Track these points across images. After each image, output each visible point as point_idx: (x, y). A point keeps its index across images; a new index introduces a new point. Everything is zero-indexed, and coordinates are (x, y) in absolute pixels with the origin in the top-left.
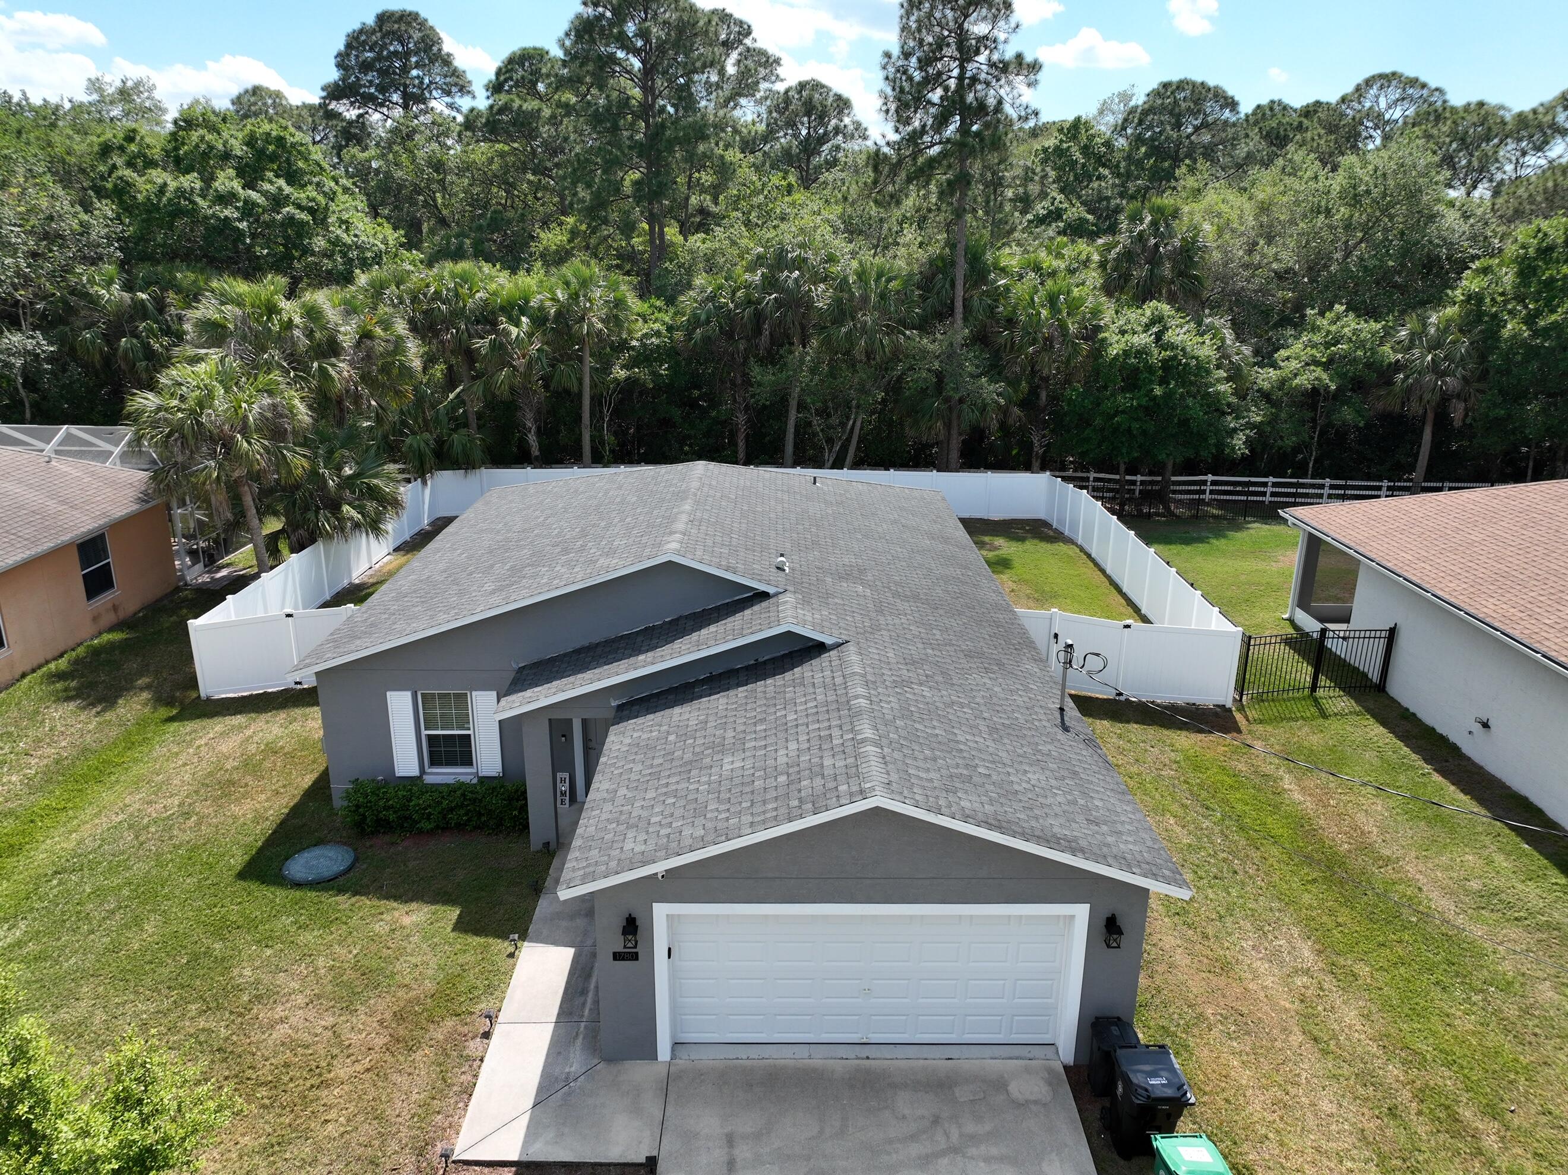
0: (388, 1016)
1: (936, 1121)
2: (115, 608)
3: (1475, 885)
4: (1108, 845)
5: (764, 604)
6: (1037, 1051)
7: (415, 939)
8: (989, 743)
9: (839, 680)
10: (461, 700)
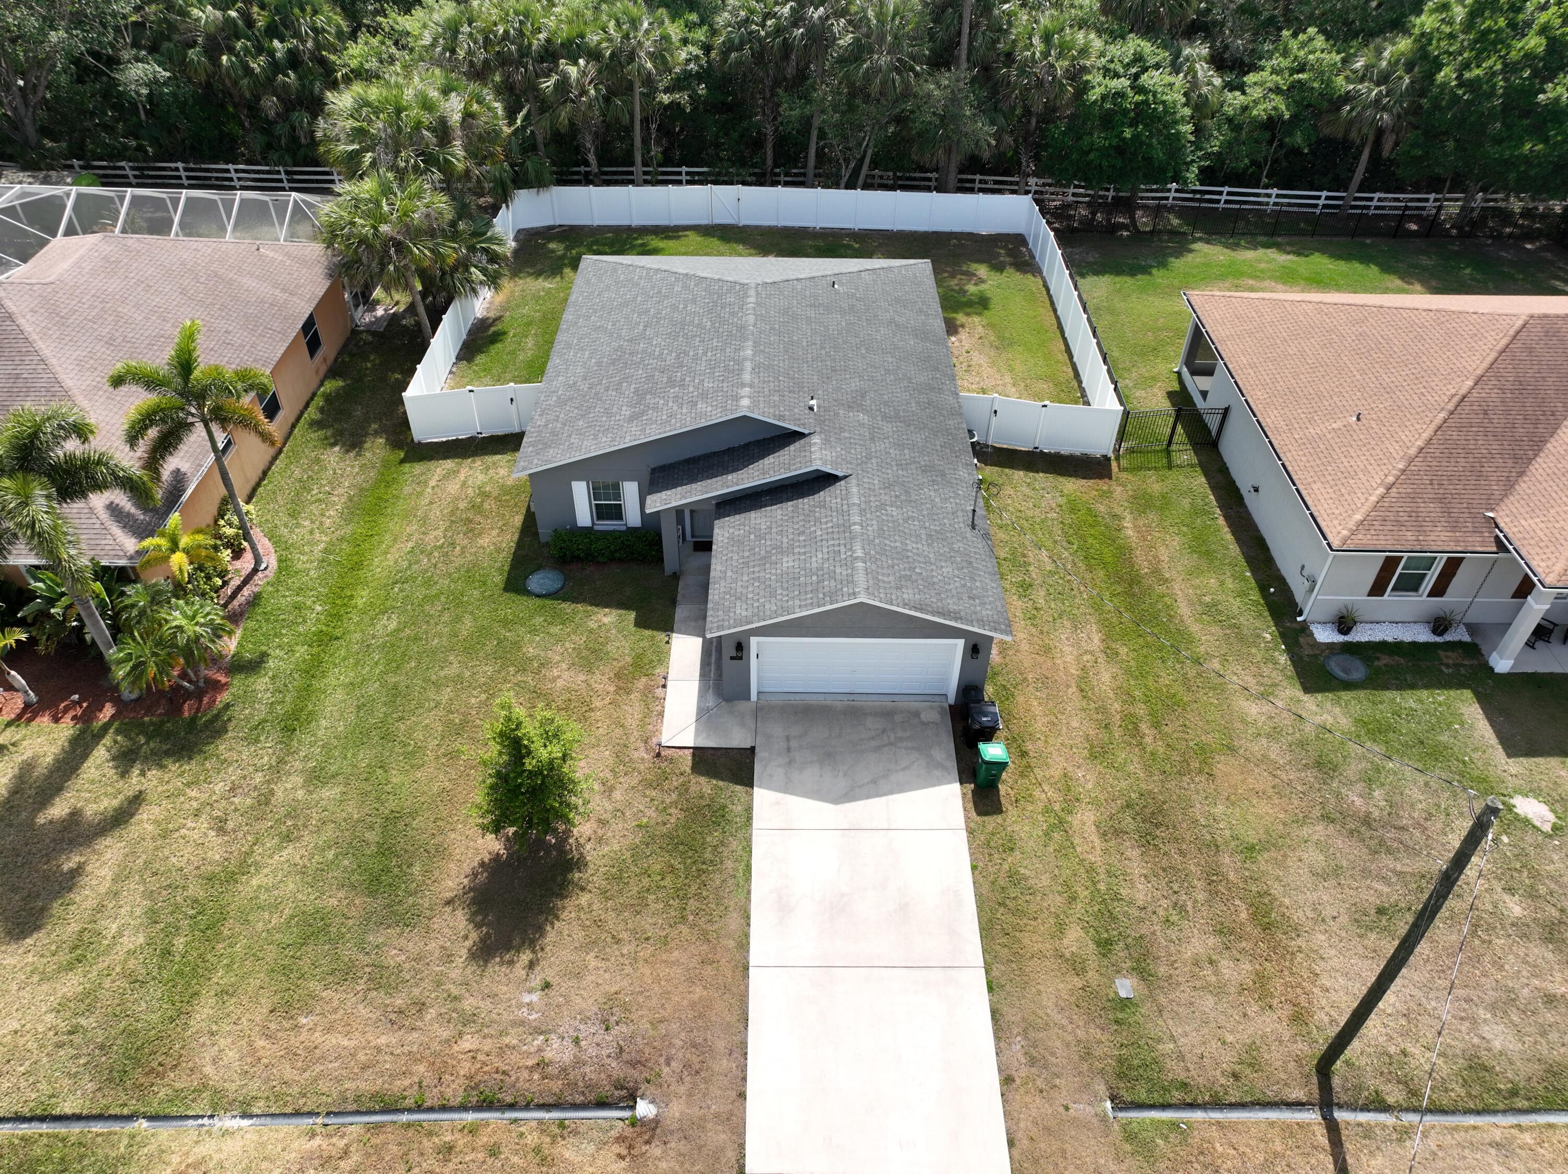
0: (612, 675)
1: (884, 731)
2: (325, 360)
3: (1207, 599)
4: (975, 613)
5: (802, 442)
6: (937, 698)
7: (614, 631)
8: (925, 548)
9: (845, 507)
10: (616, 487)
